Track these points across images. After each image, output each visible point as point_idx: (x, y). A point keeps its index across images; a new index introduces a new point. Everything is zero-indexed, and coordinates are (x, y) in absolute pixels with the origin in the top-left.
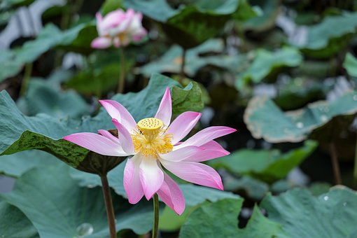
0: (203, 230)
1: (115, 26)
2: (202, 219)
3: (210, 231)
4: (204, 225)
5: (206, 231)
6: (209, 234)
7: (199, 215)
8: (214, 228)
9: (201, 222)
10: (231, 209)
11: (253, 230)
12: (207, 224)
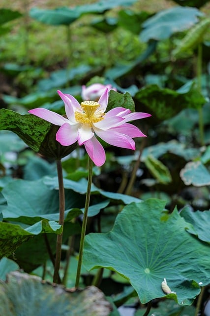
0: (134, 219)
1: (96, 92)
2: (134, 211)
3: (139, 220)
4: (135, 215)
5: (136, 220)
6: (138, 221)
7: (132, 208)
8: (142, 218)
9: (133, 213)
10: (157, 207)
11: (172, 224)
12: (137, 215)
